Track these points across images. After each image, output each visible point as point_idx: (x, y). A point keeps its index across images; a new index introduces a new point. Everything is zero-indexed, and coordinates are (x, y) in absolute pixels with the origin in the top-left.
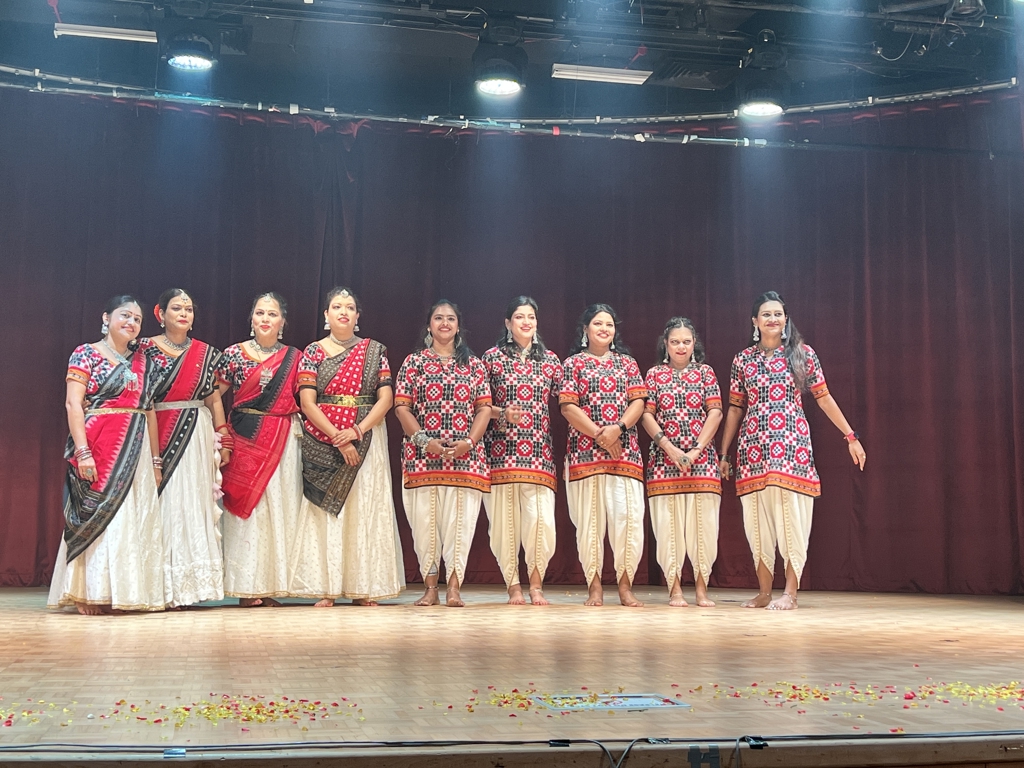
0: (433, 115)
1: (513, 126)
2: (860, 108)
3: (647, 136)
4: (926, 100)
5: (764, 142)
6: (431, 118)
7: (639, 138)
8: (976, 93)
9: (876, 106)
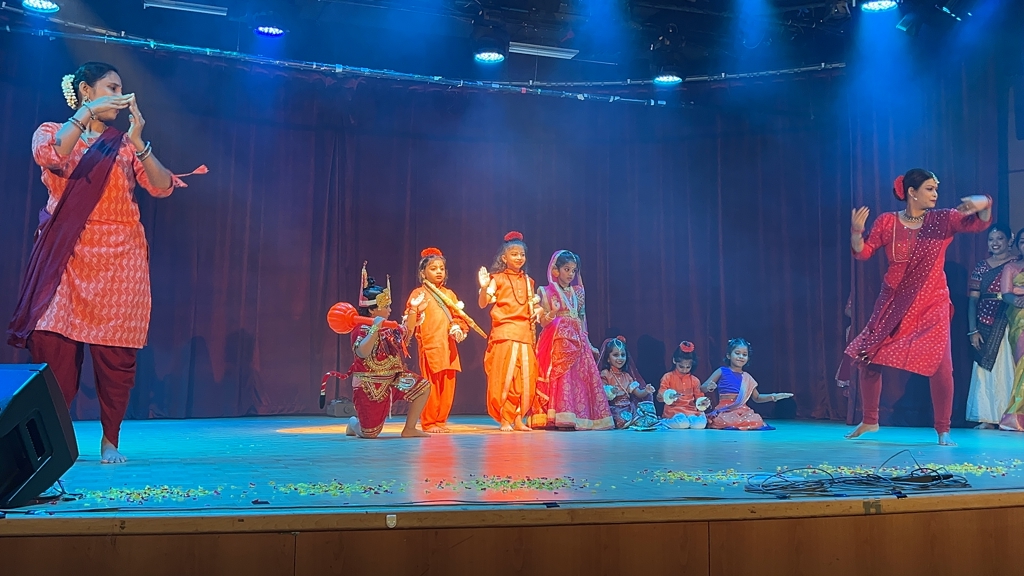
0: (438, 76)
1: (493, 86)
2: (715, 80)
3: (586, 95)
4: (761, 76)
5: (665, 103)
6: (437, 78)
7: (580, 97)
8: (796, 73)
9: (726, 79)
